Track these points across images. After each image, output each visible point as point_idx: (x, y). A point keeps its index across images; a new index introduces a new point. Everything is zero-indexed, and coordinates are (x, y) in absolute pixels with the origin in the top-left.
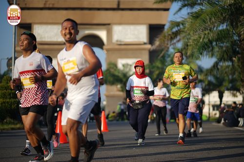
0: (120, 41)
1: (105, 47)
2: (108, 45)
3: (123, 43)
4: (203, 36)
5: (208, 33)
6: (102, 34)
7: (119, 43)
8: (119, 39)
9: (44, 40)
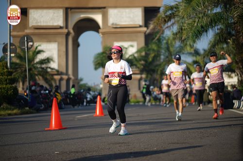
0: (116, 25)
1: (100, 31)
2: (103, 28)
3: (118, 26)
4: (197, 20)
5: (203, 17)
6: (98, 18)
7: (115, 26)
8: (115, 22)
9: (39, 24)
